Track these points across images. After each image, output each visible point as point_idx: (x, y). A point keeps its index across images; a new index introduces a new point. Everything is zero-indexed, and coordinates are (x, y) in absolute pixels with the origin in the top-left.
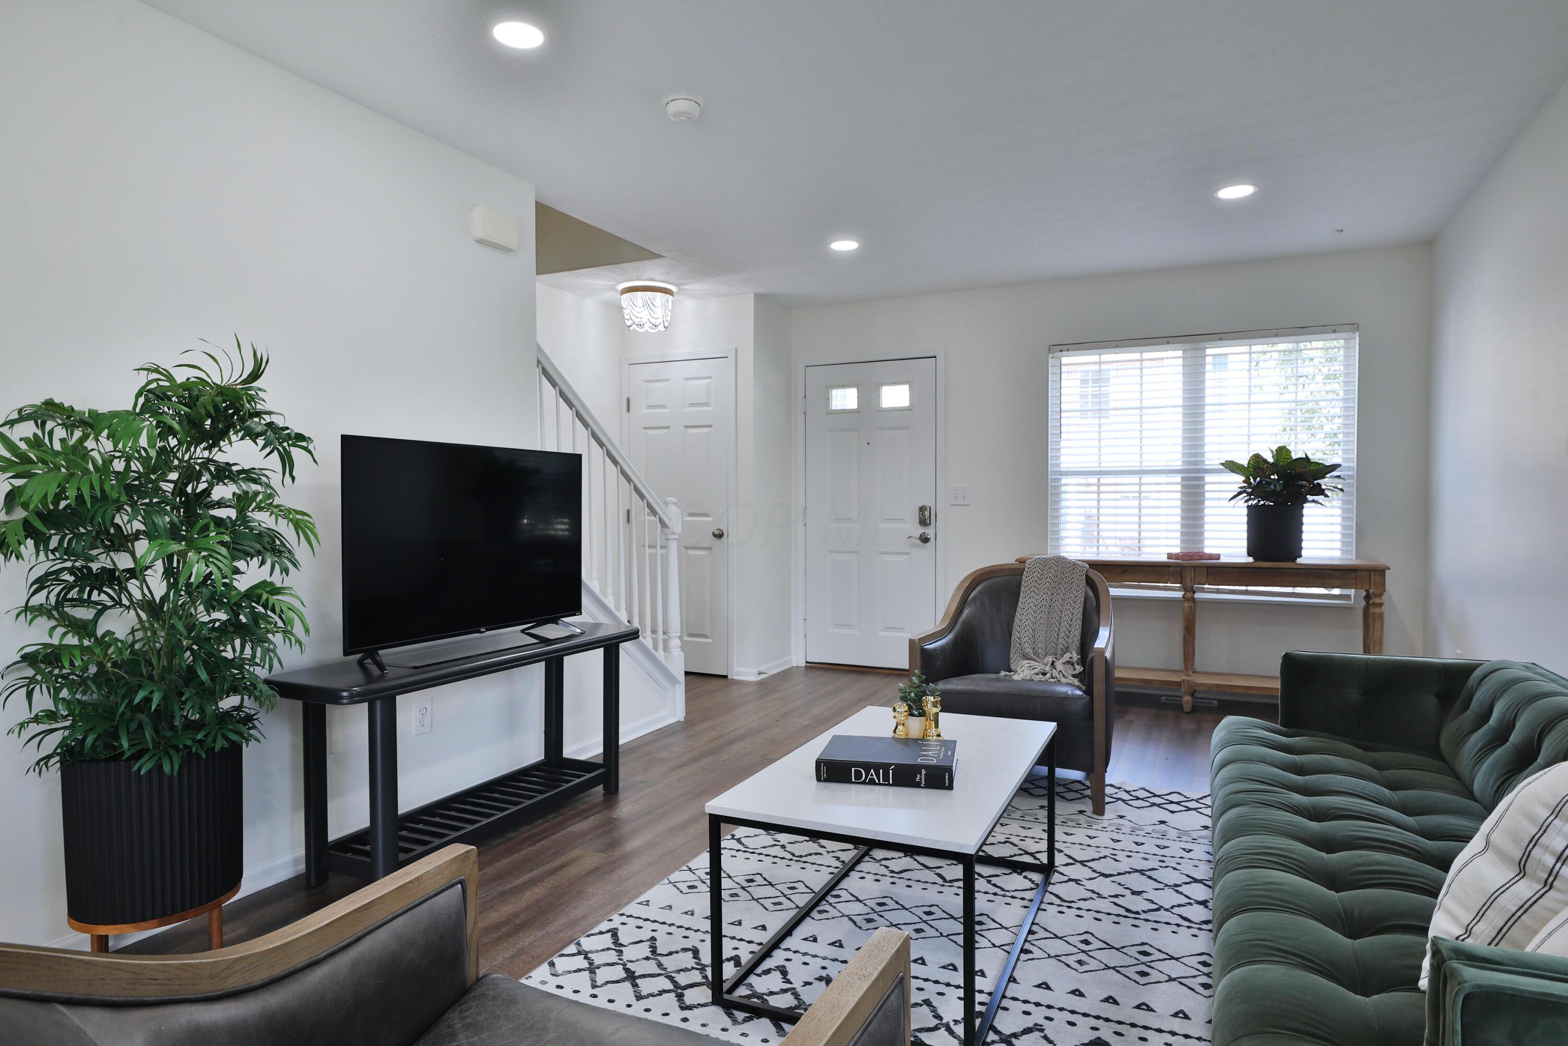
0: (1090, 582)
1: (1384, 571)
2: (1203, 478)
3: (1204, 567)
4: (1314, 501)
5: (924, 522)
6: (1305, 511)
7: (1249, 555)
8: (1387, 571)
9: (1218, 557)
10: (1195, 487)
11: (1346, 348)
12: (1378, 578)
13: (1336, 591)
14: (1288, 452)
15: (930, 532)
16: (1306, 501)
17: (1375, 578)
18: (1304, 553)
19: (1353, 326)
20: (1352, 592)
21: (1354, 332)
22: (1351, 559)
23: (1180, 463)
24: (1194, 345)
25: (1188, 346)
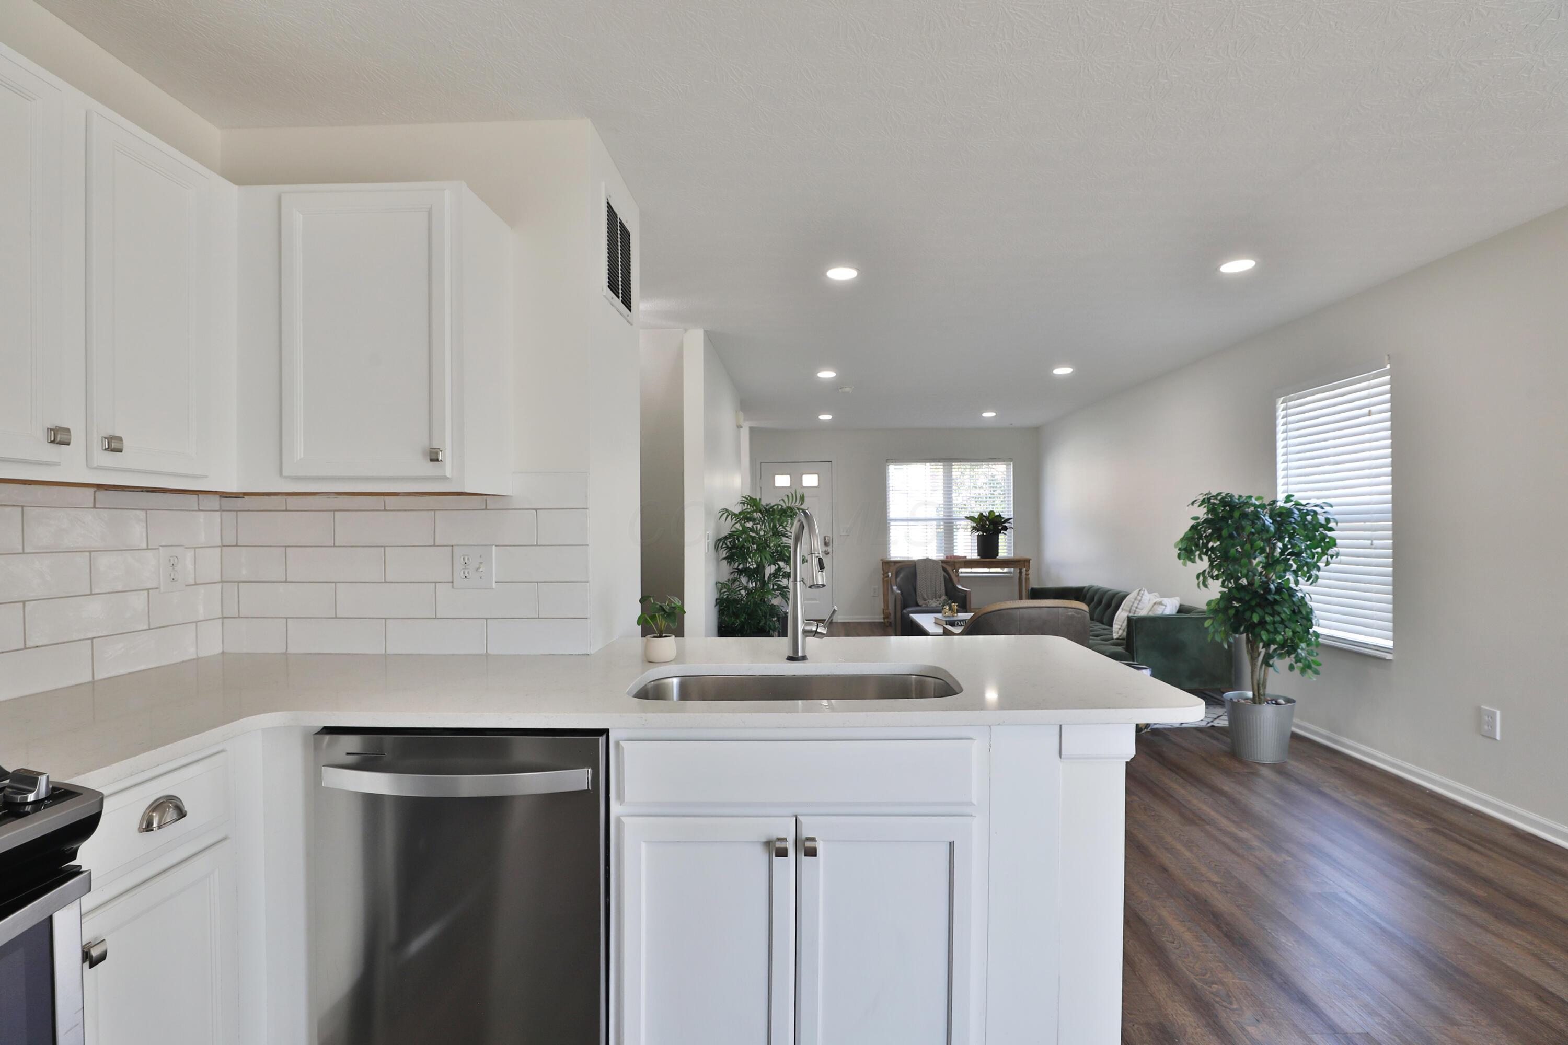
0: (944, 570)
1: (1029, 561)
2: (953, 523)
3: (962, 562)
4: (1003, 533)
5: (826, 544)
6: (1000, 537)
7: (978, 556)
8: (1031, 561)
9: (966, 557)
10: (950, 526)
11: (1007, 469)
12: (1027, 564)
13: (1006, 570)
14: (994, 513)
15: (829, 549)
16: (1000, 533)
17: (1026, 564)
18: (999, 555)
19: (1011, 460)
20: (1012, 570)
21: (1011, 462)
22: (1012, 556)
23: (942, 516)
24: (949, 463)
25: (946, 463)
